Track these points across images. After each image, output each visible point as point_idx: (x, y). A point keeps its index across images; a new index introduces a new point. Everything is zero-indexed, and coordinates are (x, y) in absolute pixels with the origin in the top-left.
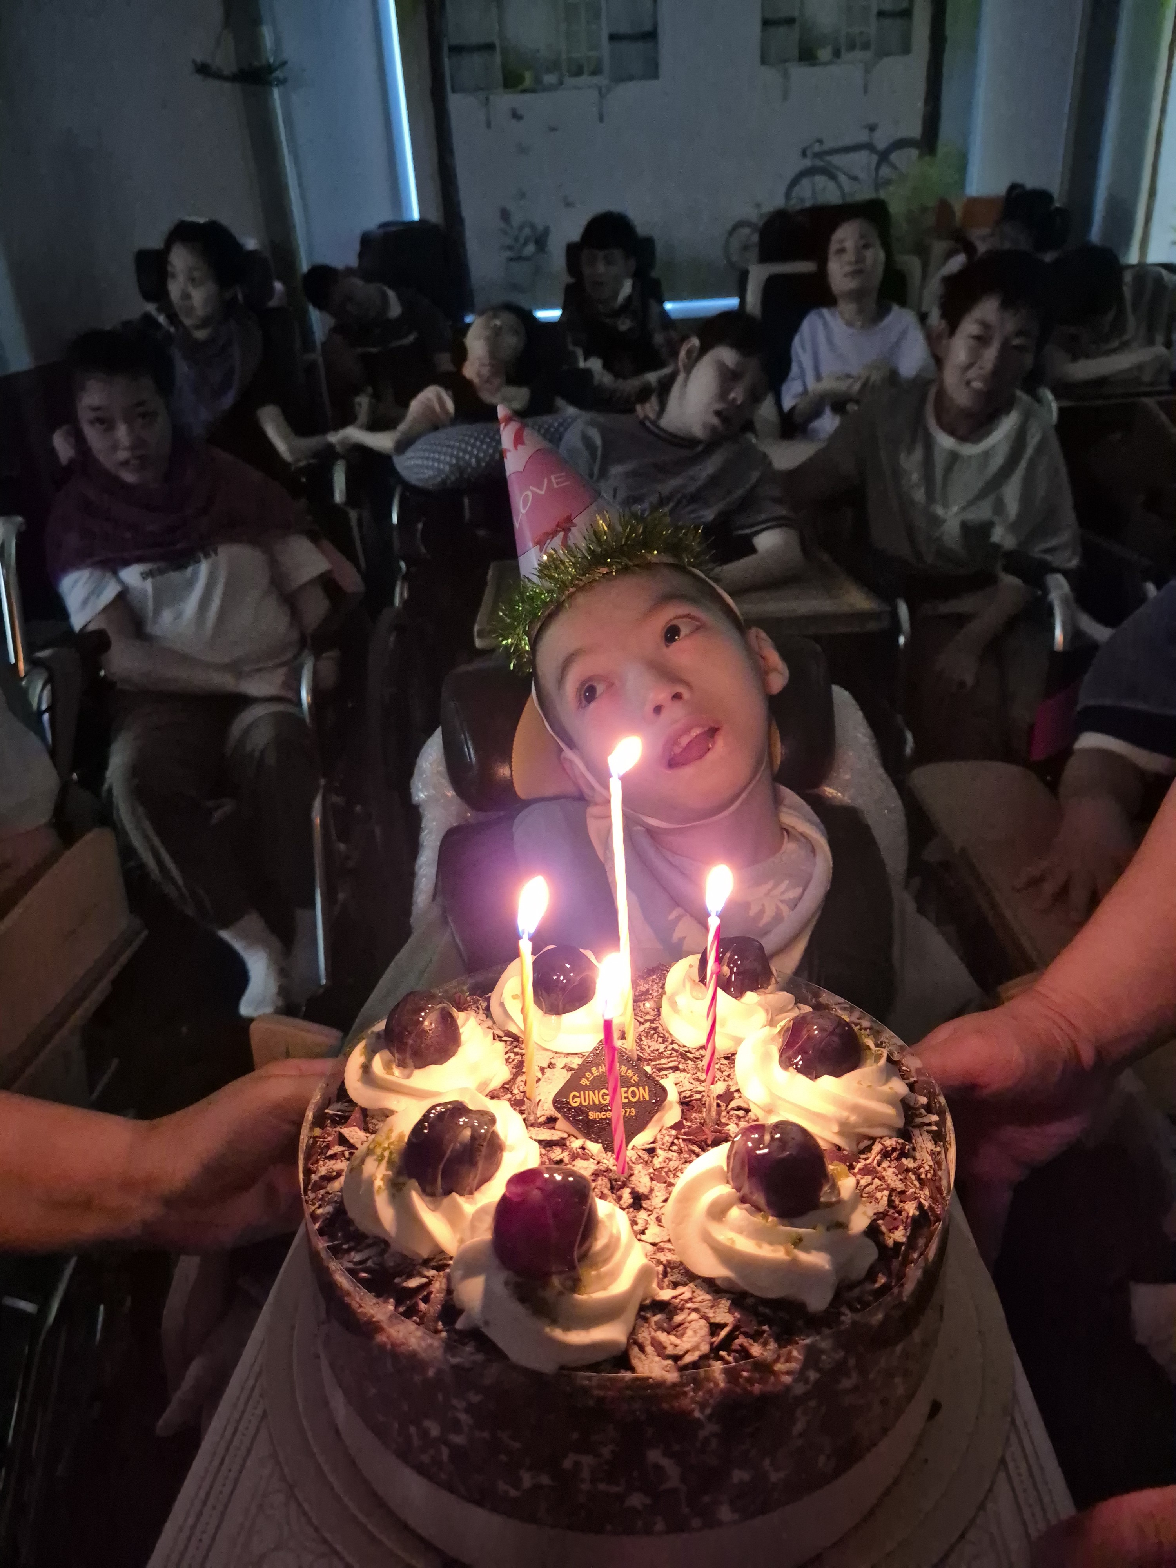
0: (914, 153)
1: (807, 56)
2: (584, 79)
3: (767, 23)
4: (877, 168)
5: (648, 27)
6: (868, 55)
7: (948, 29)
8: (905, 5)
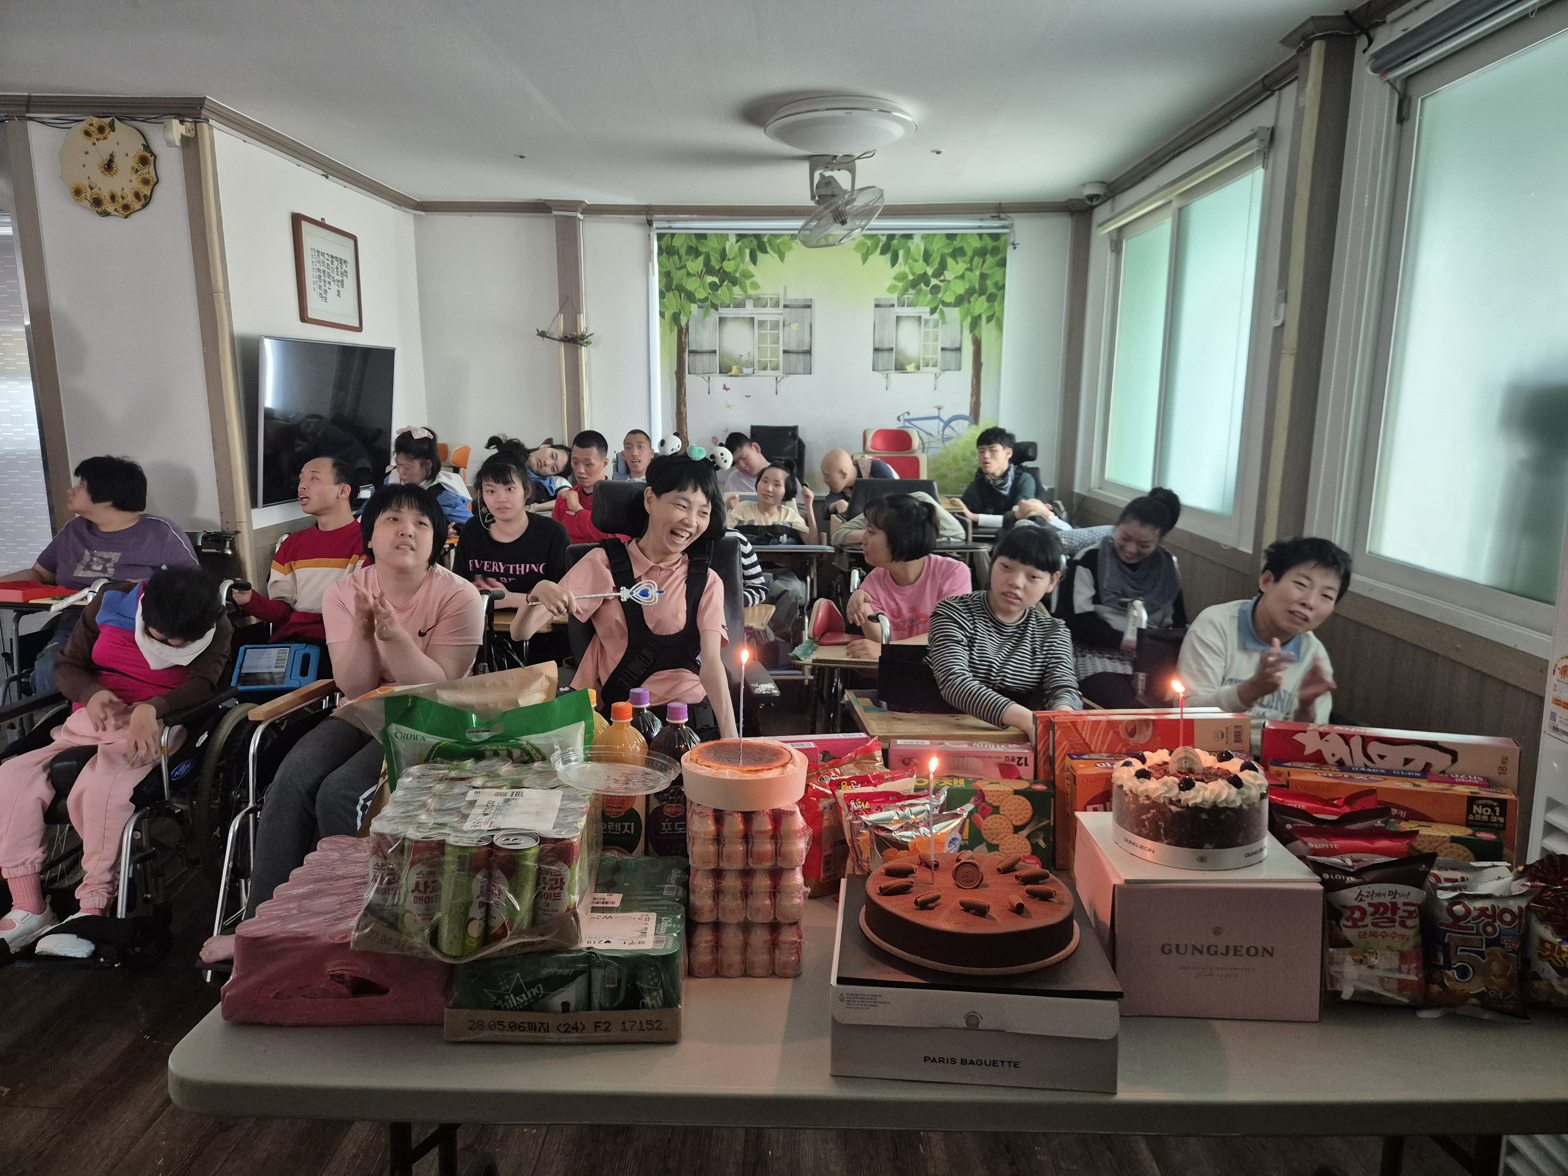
0: (966, 423)
1: (900, 368)
2: (768, 372)
3: (876, 350)
4: (943, 430)
5: (806, 348)
6: (937, 370)
7: (983, 359)
8: (958, 345)
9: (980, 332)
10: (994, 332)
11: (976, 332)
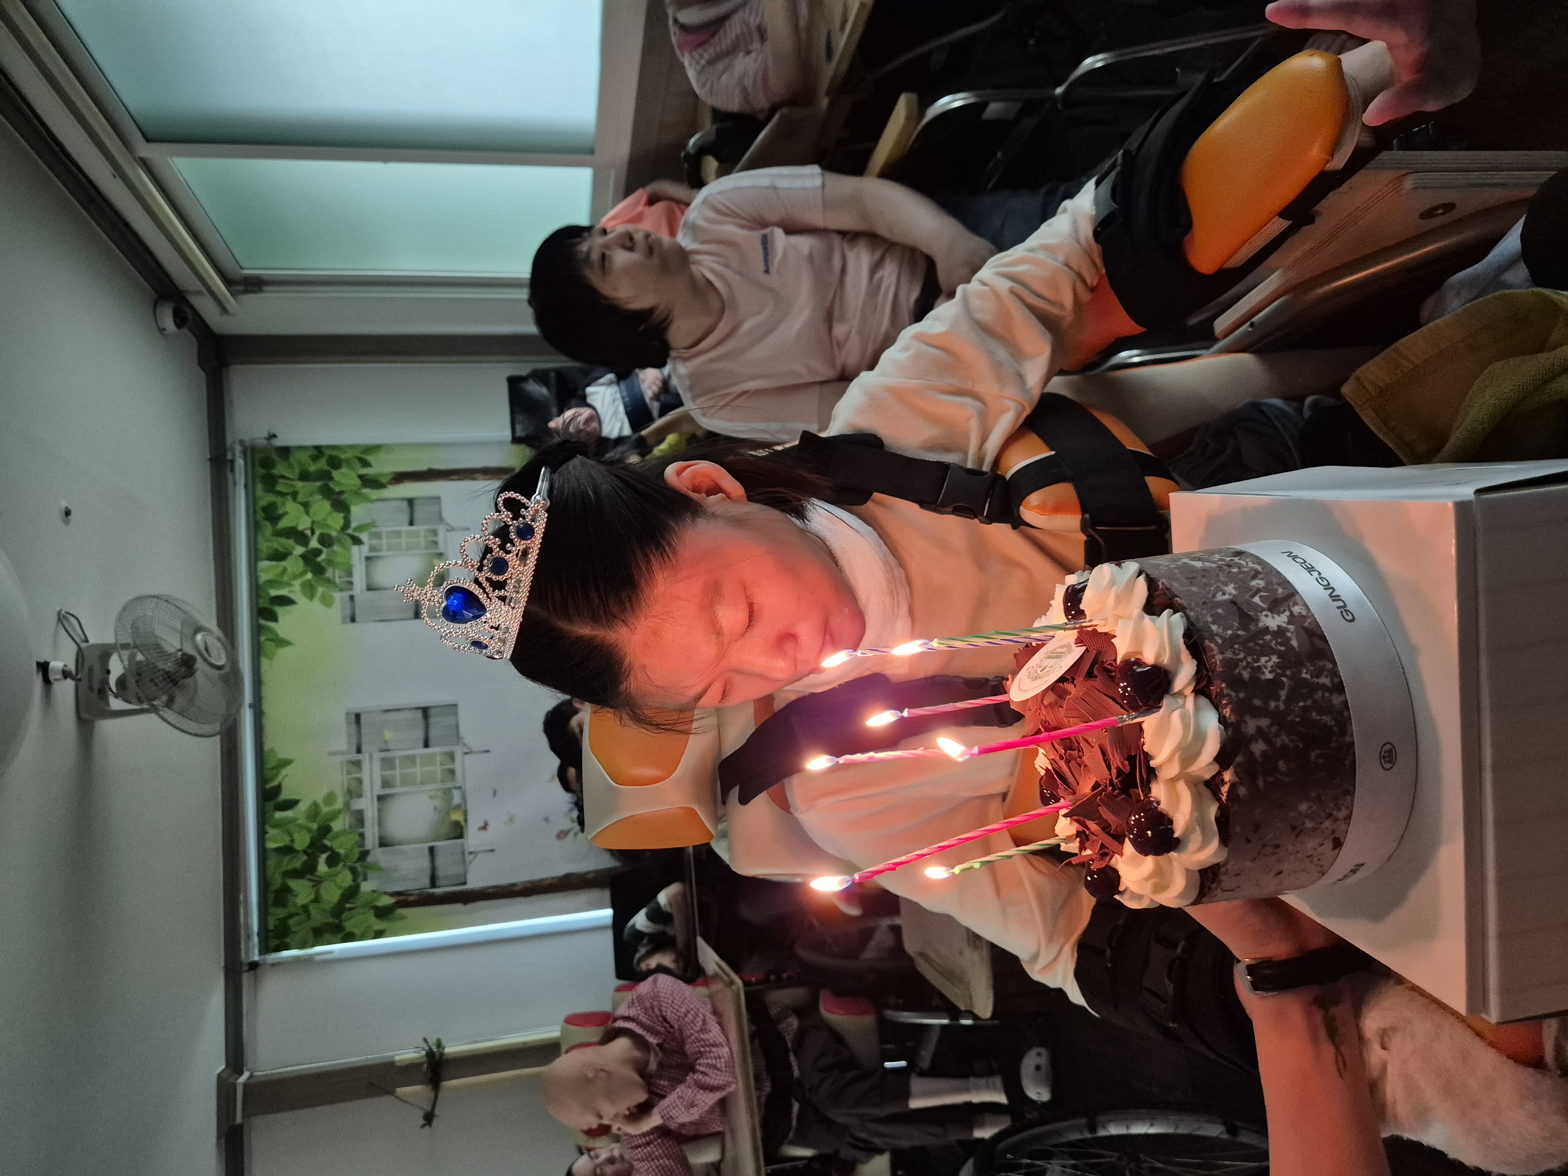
2: (457, 766)
5: (419, 715)
6: (441, 529)
7: (423, 467)
8: (405, 504)
9: (384, 475)
10: (383, 456)
11: (384, 480)
